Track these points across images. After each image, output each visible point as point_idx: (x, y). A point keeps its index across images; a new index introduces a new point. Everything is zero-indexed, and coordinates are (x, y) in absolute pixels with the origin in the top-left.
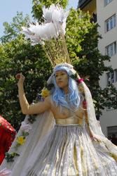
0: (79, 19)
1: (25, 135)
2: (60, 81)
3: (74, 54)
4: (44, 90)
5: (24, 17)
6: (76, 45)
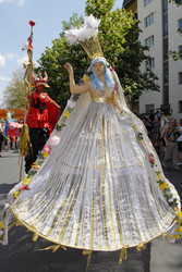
0: (124, 17)
1: (70, 110)
2: (99, 70)
3: (119, 45)
4: (85, 76)
5: (79, 16)
6: (121, 38)
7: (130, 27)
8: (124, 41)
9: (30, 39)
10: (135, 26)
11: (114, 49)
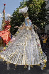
7: (43, 3)
8: (41, 8)
9: (4, 10)
10: (44, 3)
11: (37, 10)
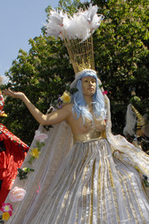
6: (143, 30)
